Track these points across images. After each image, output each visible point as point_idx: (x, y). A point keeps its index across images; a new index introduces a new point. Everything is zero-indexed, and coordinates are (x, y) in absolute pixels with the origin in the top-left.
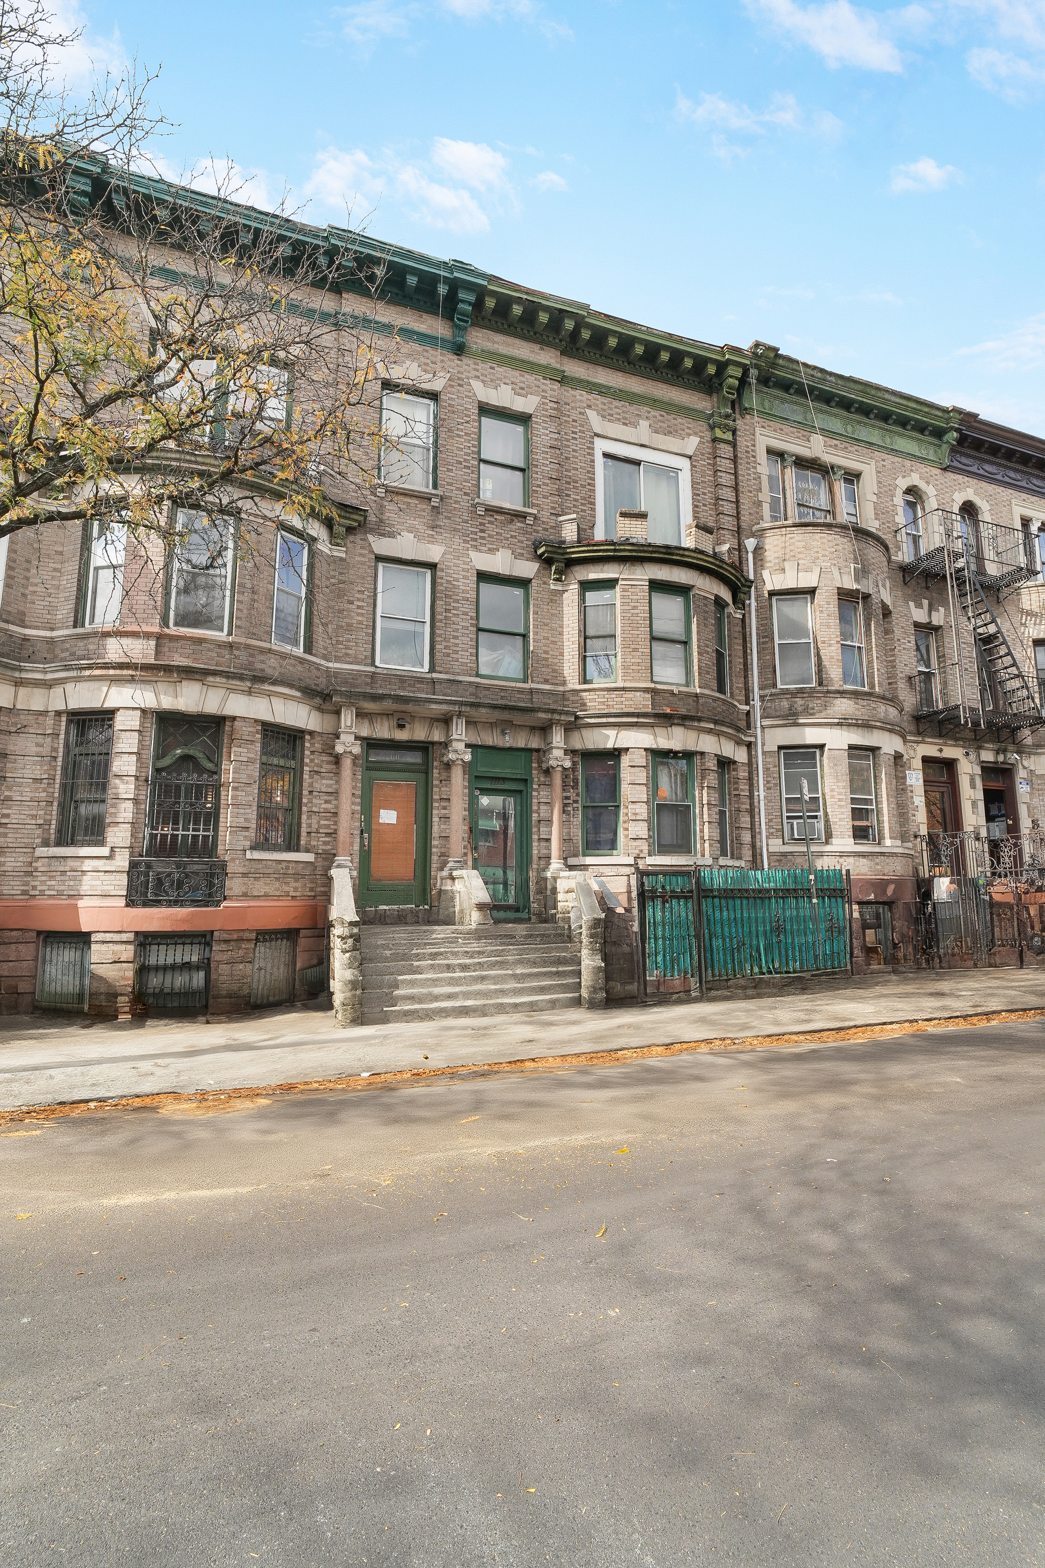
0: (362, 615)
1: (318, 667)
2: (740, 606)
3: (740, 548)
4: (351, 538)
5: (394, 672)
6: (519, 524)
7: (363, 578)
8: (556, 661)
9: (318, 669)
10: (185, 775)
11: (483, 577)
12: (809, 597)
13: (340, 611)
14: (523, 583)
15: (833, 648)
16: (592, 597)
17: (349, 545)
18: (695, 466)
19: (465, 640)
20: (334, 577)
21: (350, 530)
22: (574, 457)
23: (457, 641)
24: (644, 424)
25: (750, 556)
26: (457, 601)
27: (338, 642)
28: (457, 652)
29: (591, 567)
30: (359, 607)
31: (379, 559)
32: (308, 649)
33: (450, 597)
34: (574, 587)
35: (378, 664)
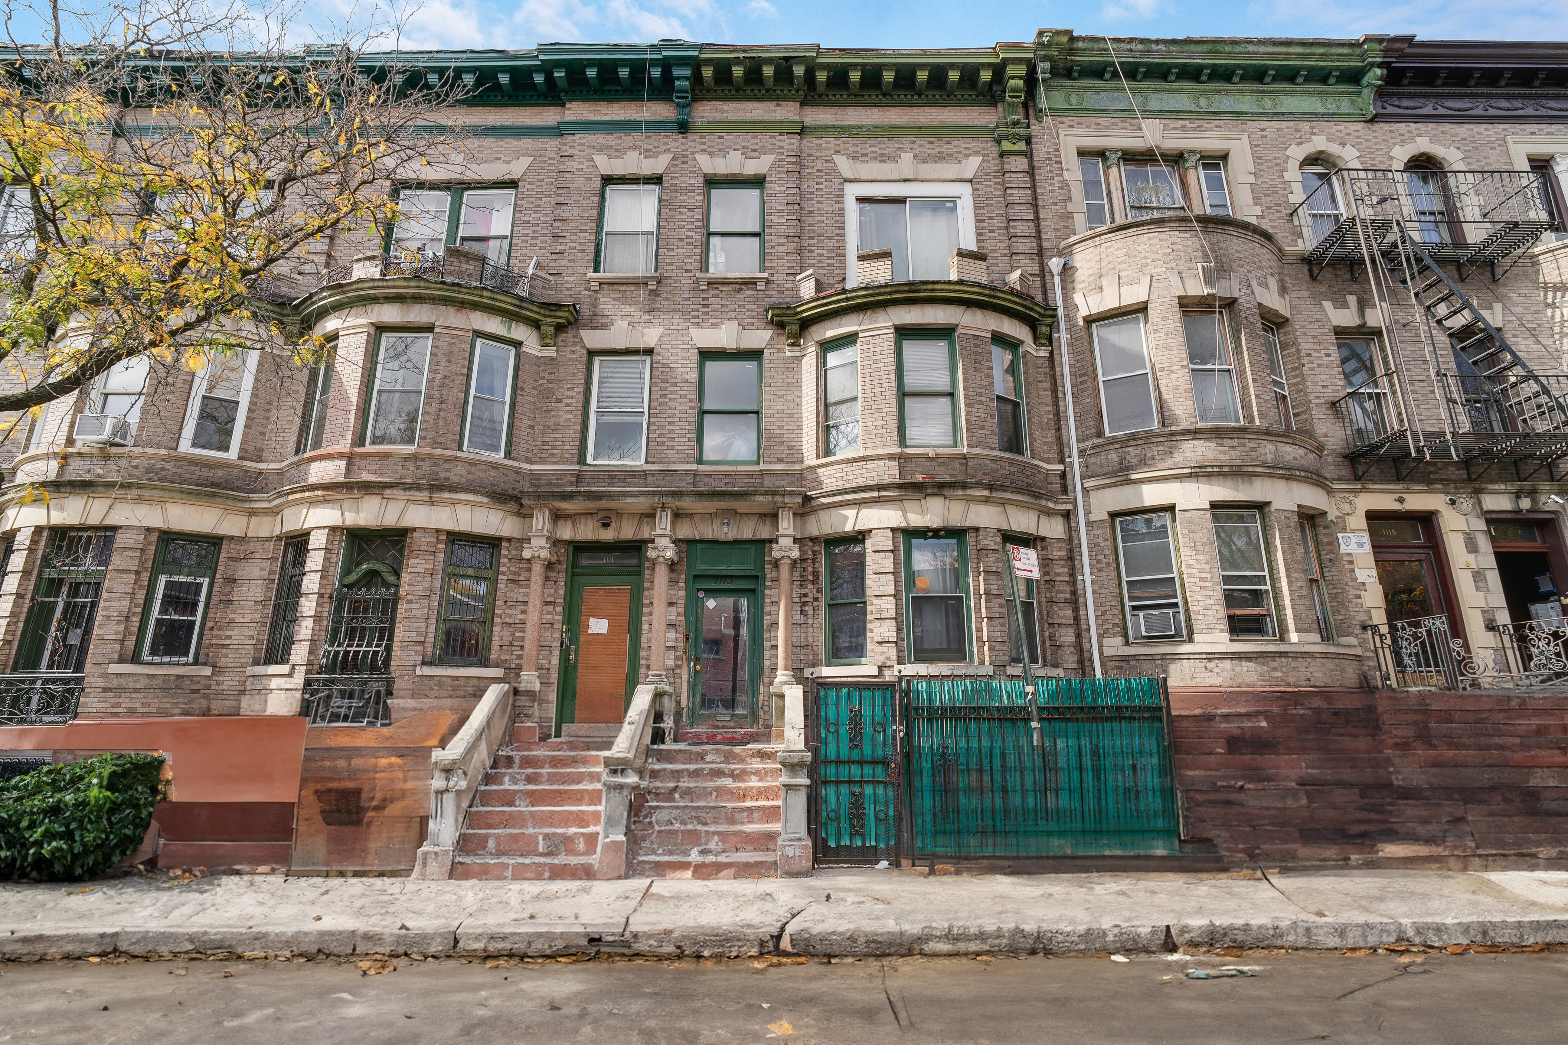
0: (571, 412)
1: (518, 471)
2: (1043, 341)
3: (1043, 273)
4: (563, 336)
5: (601, 469)
6: (749, 292)
7: (574, 375)
8: (793, 436)
9: (518, 473)
10: (373, 590)
11: (706, 355)
12: (1141, 316)
13: (548, 411)
14: (756, 355)
15: (1177, 376)
16: (833, 359)
17: (560, 344)
18: (978, 190)
19: (685, 425)
20: (543, 378)
21: (560, 328)
22: (818, 209)
23: (673, 427)
24: (907, 157)
25: (1057, 280)
26: (675, 385)
27: (544, 443)
28: (673, 439)
29: (828, 324)
30: (567, 405)
31: (592, 353)
32: (508, 455)
33: (667, 381)
34: (812, 350)
35: (589, 461)
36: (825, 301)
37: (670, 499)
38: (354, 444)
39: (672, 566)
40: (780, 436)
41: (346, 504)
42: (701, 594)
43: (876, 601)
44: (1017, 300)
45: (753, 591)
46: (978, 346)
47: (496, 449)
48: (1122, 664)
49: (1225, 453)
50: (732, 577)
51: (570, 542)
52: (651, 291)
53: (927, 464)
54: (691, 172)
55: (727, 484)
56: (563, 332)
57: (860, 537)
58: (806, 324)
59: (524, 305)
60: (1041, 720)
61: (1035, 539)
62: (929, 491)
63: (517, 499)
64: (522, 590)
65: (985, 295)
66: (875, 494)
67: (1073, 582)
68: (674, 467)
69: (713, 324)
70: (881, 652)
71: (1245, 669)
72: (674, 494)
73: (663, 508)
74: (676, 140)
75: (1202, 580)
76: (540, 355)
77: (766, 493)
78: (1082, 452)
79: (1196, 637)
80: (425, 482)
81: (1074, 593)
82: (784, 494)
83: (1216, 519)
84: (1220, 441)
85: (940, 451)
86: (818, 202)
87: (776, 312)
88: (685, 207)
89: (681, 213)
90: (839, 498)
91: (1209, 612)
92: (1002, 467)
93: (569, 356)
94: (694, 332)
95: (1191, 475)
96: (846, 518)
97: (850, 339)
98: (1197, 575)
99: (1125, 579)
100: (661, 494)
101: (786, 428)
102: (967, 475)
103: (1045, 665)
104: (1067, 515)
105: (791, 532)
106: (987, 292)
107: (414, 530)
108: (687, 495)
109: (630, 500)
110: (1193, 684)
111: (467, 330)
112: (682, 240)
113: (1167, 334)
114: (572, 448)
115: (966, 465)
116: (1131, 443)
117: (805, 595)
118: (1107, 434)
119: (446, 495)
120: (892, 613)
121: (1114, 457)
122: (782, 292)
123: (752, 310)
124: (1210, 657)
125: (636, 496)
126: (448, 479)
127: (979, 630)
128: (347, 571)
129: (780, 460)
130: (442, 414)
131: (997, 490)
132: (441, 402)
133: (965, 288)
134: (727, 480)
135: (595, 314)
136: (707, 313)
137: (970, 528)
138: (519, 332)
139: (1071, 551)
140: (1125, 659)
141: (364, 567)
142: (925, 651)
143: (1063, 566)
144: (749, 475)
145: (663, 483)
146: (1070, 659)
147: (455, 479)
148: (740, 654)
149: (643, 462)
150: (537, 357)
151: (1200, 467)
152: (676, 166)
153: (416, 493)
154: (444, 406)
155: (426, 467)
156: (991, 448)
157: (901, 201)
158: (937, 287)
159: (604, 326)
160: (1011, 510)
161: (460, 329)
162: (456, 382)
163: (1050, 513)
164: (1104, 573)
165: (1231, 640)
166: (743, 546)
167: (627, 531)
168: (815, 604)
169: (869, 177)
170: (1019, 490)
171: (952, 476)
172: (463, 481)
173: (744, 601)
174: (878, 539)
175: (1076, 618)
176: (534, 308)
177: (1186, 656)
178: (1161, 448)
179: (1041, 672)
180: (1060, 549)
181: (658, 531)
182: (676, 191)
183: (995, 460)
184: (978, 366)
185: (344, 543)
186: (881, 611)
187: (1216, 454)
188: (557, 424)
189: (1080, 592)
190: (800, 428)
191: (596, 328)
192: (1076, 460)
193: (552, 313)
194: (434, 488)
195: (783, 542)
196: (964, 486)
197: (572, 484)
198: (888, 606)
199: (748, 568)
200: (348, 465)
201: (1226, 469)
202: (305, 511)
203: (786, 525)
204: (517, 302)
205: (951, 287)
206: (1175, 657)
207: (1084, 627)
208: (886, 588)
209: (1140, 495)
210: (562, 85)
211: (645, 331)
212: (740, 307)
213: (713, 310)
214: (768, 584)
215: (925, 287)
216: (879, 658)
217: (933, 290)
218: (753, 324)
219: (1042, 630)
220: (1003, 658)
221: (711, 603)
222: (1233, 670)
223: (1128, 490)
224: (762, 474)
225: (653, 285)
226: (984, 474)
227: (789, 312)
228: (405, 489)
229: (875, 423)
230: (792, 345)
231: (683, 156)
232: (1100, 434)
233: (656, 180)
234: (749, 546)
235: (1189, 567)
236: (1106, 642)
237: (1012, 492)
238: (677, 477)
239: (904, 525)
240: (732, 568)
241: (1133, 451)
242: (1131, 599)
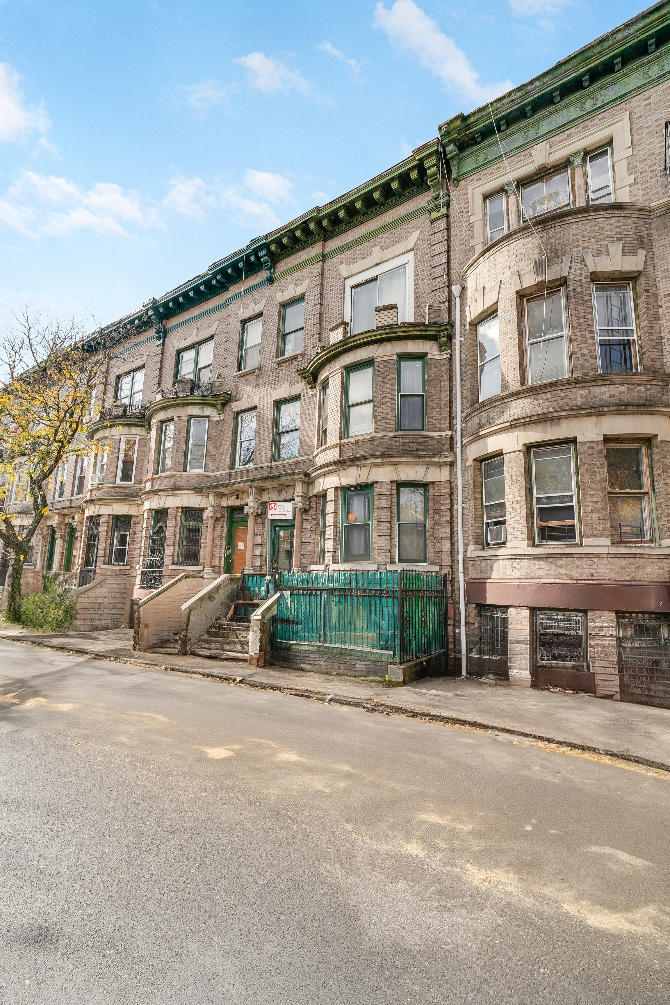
1: (207, 477)
2: (445, 348)
4: (226, 408)
6: (295, 363)
7: (230, 426)
11: (277, 403)
13: (220, 446)
14: (297, 398)
17: (224, 412)
20: (218, 430)
21: (224, 405)
22: (331, 302)
23: (263, 446)
24: (376, 251)
26: (265, 422)
27: (219, 461)
28: (263, 452)
29: (320, 372)
30: (226, 442)
31: (236, 414)
32: (205, 470)
33: (262, 422)
35: (236, 467)
38: (154, 474)
40: (305, 441)
41: (152, 499)
42: (277, 529)
44: (411, 329)
46: (386, 367)
47: (202, 468)
51: (227, 507)
55: (284, 470)
58: (314, 375)
63: (204, 490)
65: (386, 334)
67: (451, 509)
68: (262, 465)
69: (280, 386)
73: (252, 487)
76: (218, 419)
81: (451, 516)
86: (331, 298)
87: (300, 373)
92: (396, 442)
93: (228, 417)
94: (270, 392)
101: (308, 435)
104: (450, 465)
106: (387, 331)
107: (169, 508)
108: (267, 479)
111: (187, 416)
114: (230, 462)
119: (179, 492)
123: (296, 373)
126: (180, 485)
128: (153, 528)
129: (305, 454)
130: (178, 456)
133: (373, 334)
134: (289, 467)
138: (207, 411)
139: (451, 488)
141: (159, 525)
142: (349, 556)
144: (293, 464)
147: (182, 484)
149: (252, 464)
150: (217, 421)
155: (171, 481)
156: (390, 431)
157: (375, 279)
158: (356, 338)
159: (239, 399)
160: (400, 468)
161: (183, 416)
167: (238, 501)
169: (357, 272)
171: (365, 452)
172: (185, 485)
176: (211, 398)
181: (249, 499)
183: (393, 438)
184: (385, 380)
185: (153, 516)
188: (222, 452)
191: (236, 401)
192: (459, 426)
194: (173, 489)
197: (227, 479)
205: (364, 336)
211: (254, 397)
215: (350, 341)
217: (354, 341)
218: (295, 381)
221: (282, 534)
224: (299, 462)
228: (164, 491)
230: (311, 388)
236: (468, 548)
239: (341, 484)
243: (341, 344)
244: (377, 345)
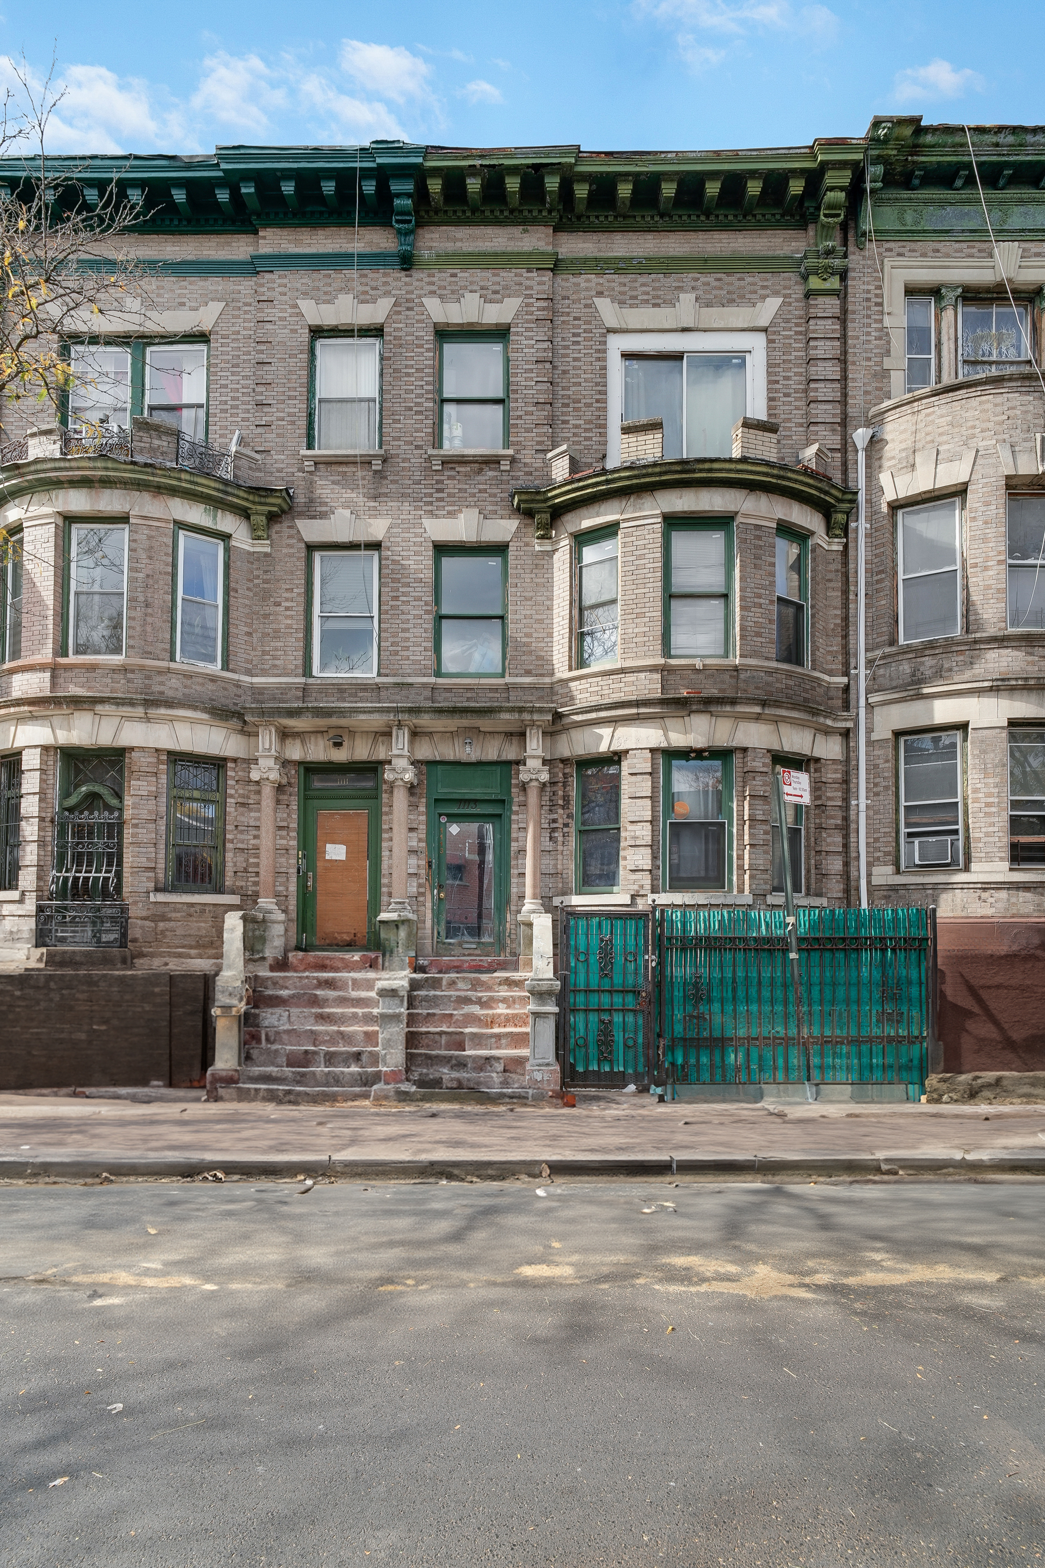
0: (291, 617)
1: (238, 685)
2: (838, 532)
3: (846, 447)
4: (276, 527)
5: (329, 682)
6: (491, 473)
7: (292, 573)
8: (543, 645)
9: (239, 686)
10: (96, 813)
11: (442, 549)
12: (957, 500)
13: (266, 616)
14: (499, 549)
15: (990, 573)
16: (590, 554)
17: (274, 536)
18: (773, 341)
19: (421, 632)
20: (258, 577)
21: (273, 518)
22: (574, 368)
23: (407, 635)
24: (687, 300)
25: (861, 457)
26: (408, 585)
27: (264, 653)
28: (407, 648)
29: (584, 511)
30: (287, 609)
31: (311, 548)
32: (226, 666)
33: (398, 581)
34: (565, 543)
35: (315, 673)
36: (581, 484)
37: (406, 716)
38: (56, 654)
39: (412, 789)
40: (526, 645)
41: (56, 721)
42: (444, 820)
43: (630, 827)
44: (811, 481)
45: (499, 816)
46: (759, 538)
47: (212, 659)
48: (890, 893)
49: (1033, 663)
50: (476, 801)
51: (300, 763)
52: (376, 472)
53: (693, 677)
54: (418, 321)
55: (468, 699)
56: (276, 522)
57: (616, 758)
58: (558, 512)
59: (229, 489)
60: (800, 950)
61: (809, 760)
62: (694, 707)
63: (239, 715)
64: (252, 814)
65: (773, 476)
66: (634, 711)
67: (846, 807)
68: (410, 680)
69: (449, 513)
70: (635, 881)
71: (1021, 900)
72: (411, 711)
73: (400, 726)
74: (398, 279)
75: (988, 805)
76: (252, 550)
77: (512, 710)
78: (870, 663)
79: (974, 866)
80: (139, 696)
81: (846, 819)
82: (532, 711)
83: (1012, 737)
84: (1029, 649)
85: (708, 661)
86: (575, 359)
87: (524, 497)
88: (412, 367)
89: (408, 375)
90: (593, 715)
91: (991, 839)
92: (778, 680)
93: (285, 551)
94: (427, 522)
95: (991, 689)
96: (601, 737)
97: (609, 531)
98: (983, 800)
99: (903, 803)
100: (397, 710)
101: (535, 635)
102: (737, 689)
103: (808, 894)
104: (846, 734)
105: (539, 752)
106: (775, 472)
107: (132, 749)
108: (425, 712)
109: (362, 717)
110: (964, 914)
111: (166, 521)
112: (410, 409)
113: (986, 523)
114: (295, 659)
115: (738, 678)
116: (927, 652)
117: (554, 821)
118: (902, 641)
119: (163, 711)
120: (648, 840)
121: (906, 668)
122: (531, 474)
123: (495, 496)
124: (986, 887)
125: (370, 712)
126: (162, 693)
127: (741, 857)
128: (66, 794)
129: (528, 673)
130: (149, 620)
131: (770, 706)
132: (147, 606)
133: (750, 468)
134: (469, 695)
135: (311, 501)
136: (441, 500)
137: (737, 749)
138: (227, 523)
139: (847, 773)
140: (894, 888)
141: (84, 789)
142: (680, 879)
143: (836, 790)
144: (494, 689)
145: (398, 698)
146: (835, 888)
147: (170, 693)
148: (486, 882)
149: (375, 674)
150: (249, 553)
151: (1003, 680)
152: (399, 313)
153: (129, 709)
154: (150, 610)
155: (138, 680)
156: (767, 659)
157: (678, 358)
158: (716, 466)
159: (323, 516)
160: (784, 729)
161: (158, 519)
162: (161, 582)
163: (827, 732)
164: (881, 798)
165: (1011, 870)
166: (488, 768)
167: (361, 751)
168: (565, 830)
170: (795, 706)
171: (721, 690)
172: (179, 695)
173: (489, 827)
174: (635, 761)
175: (846, 846)
176: (242, 494)
177: (960, 886)
178: (961, 658)
179: (804, 902)
180: (836, 771)
181: (395, 752)
182: (401, 346)
183: (770, 672)
184: (759, 562)
185: (59, 764)
186: (635, 838)
187: (1023, 665)
188: (276, 631)
189: (853, 817)
190: (550, 635)
191: (313, 517)
192: (862, 671)
193: (263, 500)
194: (148, 703)
195: (533, 764)
196: (733, 702)
197: (298, 698)
198: (644, 832)
199: (494, 792)
200: (53, 677)
201: (1032, 682)
202: (13, 729)
203: (535, 745)
204: (221, 487)
205: (733, 466)
206: (948, 887)
207: (853, 855)
208: (643, 813)
209: (931, 711)
210: (253, 204)
211: (371, 521)
212: (480, 491)
213: (450, 495)
214: (515, 808)
215: (701, 466)
216: (632, 887)
217: (710, 470)
218: (495, 512)
219: (808, 858)
220: (764, 887)
221: (454, 829)
222: (1008, 900)
223: (918, 706)
224: (508, 688)
225: (377, 465)
226: (757, 688)
227: (538, 498)
228: (117, 704)
229: (636, 630)
230: (542, 537)
231: (408, 301)
232: (893, 642)
233: (376, 331)
234: (494, 768)
235: (976, 791)
236: (876, 870)
237: (787, 708)
238: (413, 691)
239: (664, 745)
240: (477, 792)
241: (929, 662)
242: (908, 825)
243: (678, 468)
244: (744, 492)
